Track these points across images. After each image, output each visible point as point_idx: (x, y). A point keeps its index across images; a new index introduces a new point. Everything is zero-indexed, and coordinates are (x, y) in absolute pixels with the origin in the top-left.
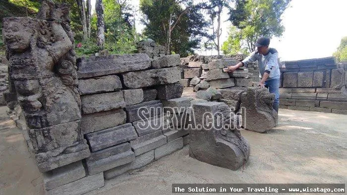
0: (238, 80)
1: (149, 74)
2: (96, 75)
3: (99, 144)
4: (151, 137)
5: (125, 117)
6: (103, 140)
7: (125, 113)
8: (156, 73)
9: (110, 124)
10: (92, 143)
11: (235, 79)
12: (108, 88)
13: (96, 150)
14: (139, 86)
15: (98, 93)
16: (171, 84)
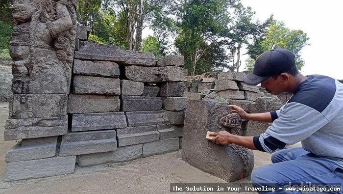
0: (248, 94)
1: (152, 70)
2: (94, 58)
3: (82, 125)
4: (143, 130)
5: (119, 104)
6: (87, 122)
7: (119, 100)
8: (159, 70)
9: (101, 108)
10: (74, 123)
11: (245, 92)
12: (104, 72)
13: (76, 130)
14: (141, 80)
15: (94, 75)
16: (172, 82)
